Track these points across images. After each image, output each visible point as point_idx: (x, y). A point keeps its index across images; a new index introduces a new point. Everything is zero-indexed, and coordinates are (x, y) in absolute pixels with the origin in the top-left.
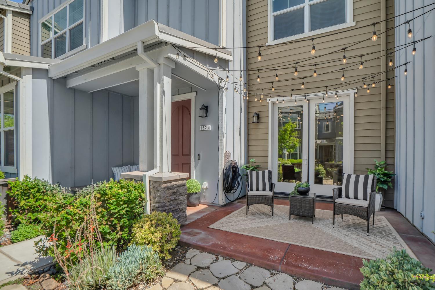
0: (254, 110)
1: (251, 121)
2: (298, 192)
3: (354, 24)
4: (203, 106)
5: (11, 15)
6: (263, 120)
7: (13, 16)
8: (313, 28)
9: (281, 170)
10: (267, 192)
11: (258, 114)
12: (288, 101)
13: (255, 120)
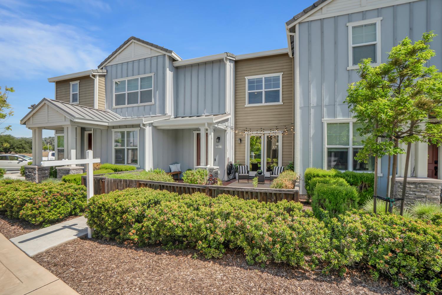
0: (238, 137)
1: (237, 142)
2: (258, 173)
3: (282, 103)
4: (218, 137)
6: (243, 142)
7: (99, 77)
8: (266, 102)
9: (251, 166)
10: (246, 174)
11: (240, 139)
12: (254, 134)
13: (239, 142)
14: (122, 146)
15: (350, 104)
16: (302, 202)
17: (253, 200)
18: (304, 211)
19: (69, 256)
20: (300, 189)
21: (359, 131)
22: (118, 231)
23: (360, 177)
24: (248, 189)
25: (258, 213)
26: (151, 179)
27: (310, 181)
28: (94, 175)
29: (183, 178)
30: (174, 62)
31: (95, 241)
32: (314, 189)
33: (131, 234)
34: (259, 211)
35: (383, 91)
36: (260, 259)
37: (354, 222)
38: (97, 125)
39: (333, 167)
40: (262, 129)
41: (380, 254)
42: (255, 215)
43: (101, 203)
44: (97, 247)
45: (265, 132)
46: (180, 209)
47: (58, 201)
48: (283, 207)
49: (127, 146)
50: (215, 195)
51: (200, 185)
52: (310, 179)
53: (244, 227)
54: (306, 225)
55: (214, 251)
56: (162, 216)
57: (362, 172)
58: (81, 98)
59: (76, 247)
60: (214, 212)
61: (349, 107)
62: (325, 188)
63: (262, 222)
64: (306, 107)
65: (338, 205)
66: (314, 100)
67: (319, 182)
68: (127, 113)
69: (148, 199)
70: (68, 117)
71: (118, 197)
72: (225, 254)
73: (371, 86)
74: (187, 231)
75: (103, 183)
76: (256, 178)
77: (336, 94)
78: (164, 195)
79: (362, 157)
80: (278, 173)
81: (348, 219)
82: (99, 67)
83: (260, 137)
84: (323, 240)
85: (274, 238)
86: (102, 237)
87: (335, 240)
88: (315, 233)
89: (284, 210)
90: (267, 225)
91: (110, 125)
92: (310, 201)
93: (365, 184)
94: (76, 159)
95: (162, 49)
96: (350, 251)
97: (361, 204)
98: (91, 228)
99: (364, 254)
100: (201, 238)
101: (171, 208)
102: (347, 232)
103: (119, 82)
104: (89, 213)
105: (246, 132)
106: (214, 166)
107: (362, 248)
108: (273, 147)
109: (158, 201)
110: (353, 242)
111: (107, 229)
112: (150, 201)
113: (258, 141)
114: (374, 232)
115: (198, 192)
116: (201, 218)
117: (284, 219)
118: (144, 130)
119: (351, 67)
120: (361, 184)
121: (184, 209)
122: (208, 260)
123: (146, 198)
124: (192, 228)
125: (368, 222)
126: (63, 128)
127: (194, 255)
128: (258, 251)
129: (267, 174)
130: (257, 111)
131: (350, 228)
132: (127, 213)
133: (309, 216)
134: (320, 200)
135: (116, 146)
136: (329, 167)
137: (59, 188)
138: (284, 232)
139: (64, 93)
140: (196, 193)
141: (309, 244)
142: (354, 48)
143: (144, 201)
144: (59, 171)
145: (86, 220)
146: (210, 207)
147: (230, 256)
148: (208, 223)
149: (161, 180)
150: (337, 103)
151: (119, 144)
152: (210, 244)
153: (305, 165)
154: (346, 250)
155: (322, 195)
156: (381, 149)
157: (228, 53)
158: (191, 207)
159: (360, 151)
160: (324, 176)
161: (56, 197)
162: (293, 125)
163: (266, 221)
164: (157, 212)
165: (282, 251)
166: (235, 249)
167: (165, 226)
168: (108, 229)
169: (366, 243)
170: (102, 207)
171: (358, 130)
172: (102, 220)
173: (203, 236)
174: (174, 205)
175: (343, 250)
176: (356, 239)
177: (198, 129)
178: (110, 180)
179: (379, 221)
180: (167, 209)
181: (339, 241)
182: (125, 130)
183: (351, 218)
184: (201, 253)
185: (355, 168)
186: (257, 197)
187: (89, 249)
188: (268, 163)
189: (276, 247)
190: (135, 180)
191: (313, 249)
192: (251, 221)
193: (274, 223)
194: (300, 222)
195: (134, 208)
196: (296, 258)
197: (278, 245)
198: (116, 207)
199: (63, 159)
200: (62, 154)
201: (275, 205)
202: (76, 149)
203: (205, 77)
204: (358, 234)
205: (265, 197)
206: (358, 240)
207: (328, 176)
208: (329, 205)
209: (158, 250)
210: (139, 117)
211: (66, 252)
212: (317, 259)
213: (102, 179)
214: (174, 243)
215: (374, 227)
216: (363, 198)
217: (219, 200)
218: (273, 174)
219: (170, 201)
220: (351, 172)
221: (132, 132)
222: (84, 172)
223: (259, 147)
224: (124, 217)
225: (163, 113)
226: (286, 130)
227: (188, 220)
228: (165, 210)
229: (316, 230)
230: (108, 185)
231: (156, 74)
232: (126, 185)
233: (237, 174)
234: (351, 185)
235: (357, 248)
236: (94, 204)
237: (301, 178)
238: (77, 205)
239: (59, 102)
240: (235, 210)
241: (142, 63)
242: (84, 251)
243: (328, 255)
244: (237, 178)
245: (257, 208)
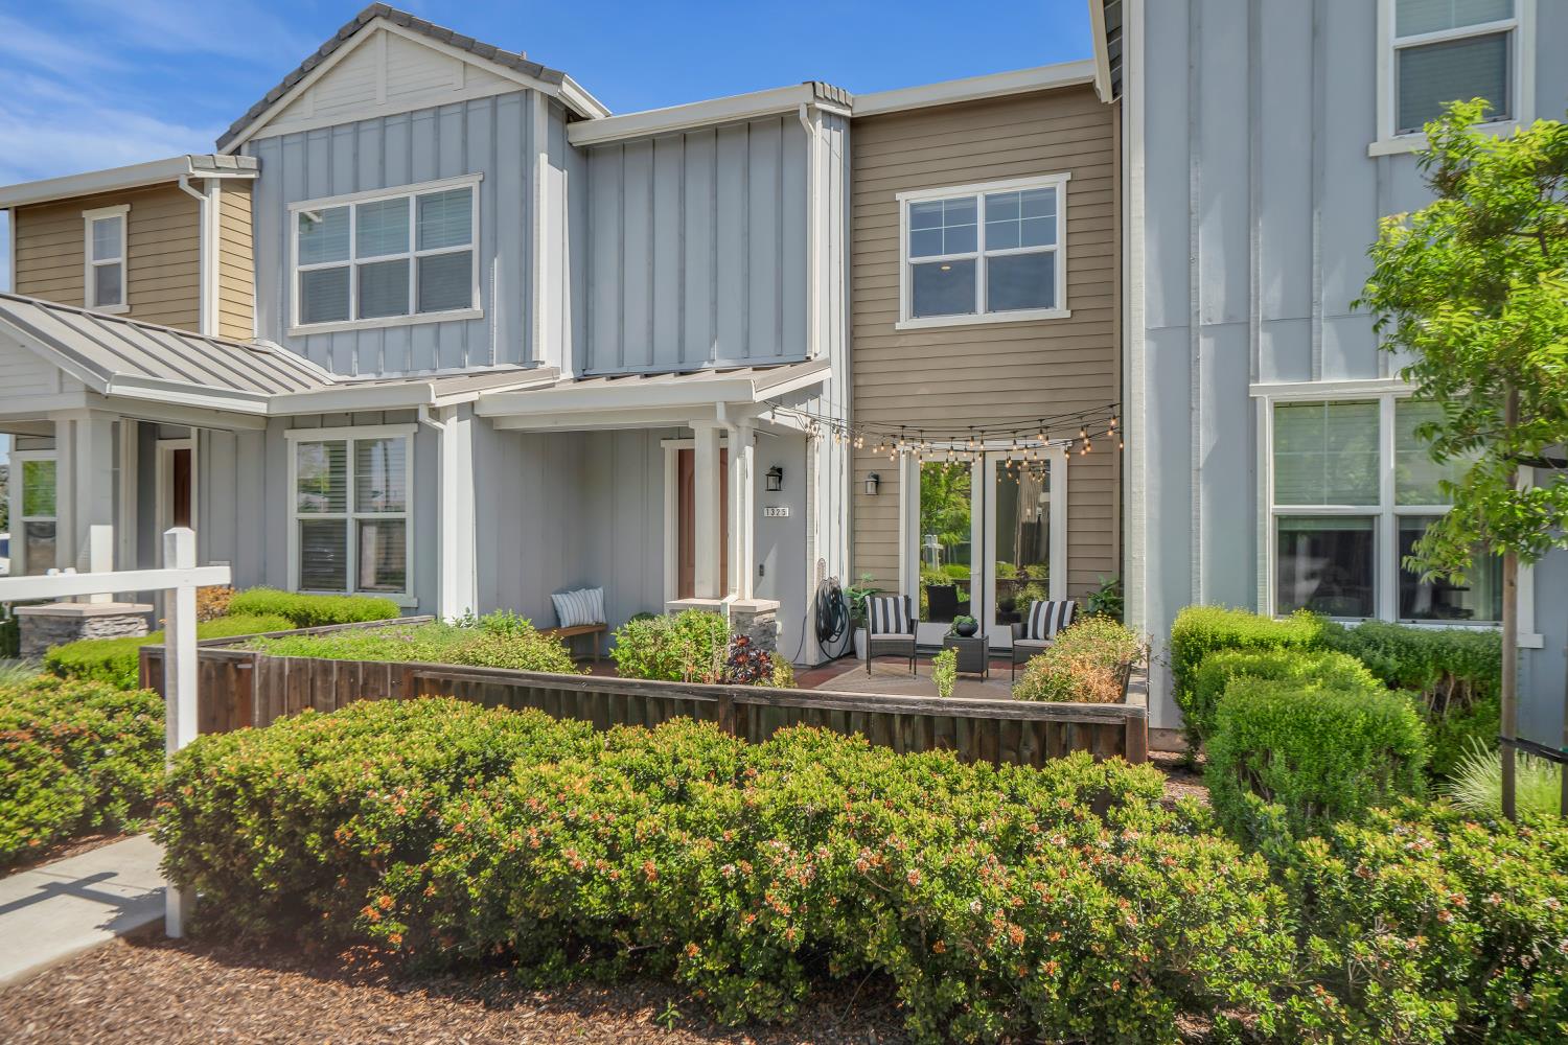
0: (867, 467)
1: (860, 490)
2: (958, 631)
3: (1068, 314)
4: (773, 468)
5: (218, 189)
6: (886, 489)
7: (222, 191)
8: (992, 307)
9: (925, 598)
10: (904, 636)
11: (876, 477)
12: (940, 452)
13: (871, 489)
14: (332, 508)
15: (1381, 314)
16: (1159, 765)
17: (937, 753)
18: (1172, 804)
19: (67, 1026)
20: (1149, 702)
21: (1424, 439)
22: (313, 899)
23: (1435, 652)
24: (914, 703)
25: (957, 814)
26: (467, 661)
27: (1195, 668)
28: (200, 644)
29: (613, 653)
30: (571, 127)
31: (198, 953)
32: (1219, 704)
33: (370, 912)
34: (963, 804)
35: (1545, 252)
36: (968, 1028)
37: (1408, 861)
38: (217, 411)
39: (1304, 601)
40: (975, 431)
41: (1541, 1016)
42: (947, 822)
43: (233, 771)
44: (207, 981)
45: (989, 445)
46: (602, 797)
47: (21, 764)
48: (1073, 788)
49: (358, 509)
50: (763, 733)
51: (691, 684)
52: (1195, 656)
53: (897, 876)
54: (1180, 870)
55: (755, 990)
56: (520, 829)
57: (1444, 627)
58: (136, 287)
59: (105, 983)
60: (758, 808)
61: (1376, 328)
62: (1270, 697)
63: (979, 856)
64: (1178, 330)
65: (1329, 779)
66: (1211, 298)
67: (1238, 673)
68: (355, 359)
69: (453, 752)
70: (74, 371)
71: (314, 743)
72: (808, 1004)
73: (1487, 229)
74: (632, 899)
75: (245, 677)
76: (948, 653)
77: (1315, 267)
78: (527, 731)
79: (1443, 555)
80: (1047, 630)
81: (1379, 845)
82: (221, 144)
83: (967, 466)
84: (1266, 942)
85: (1032, 932)
86: (235, 932)
87: (1322, 941)
88: (1225, 910)
89: (1079, 801)
90: (999, 871)
91: (277, 410)
92: (1200, 758)
93: (1459, 684)
94: (116, 568)
95: (517, 64)
96: (1398, 996)
97: (1440, 775)
98: (181, 889)
99: (1464, 1015)
100: (699, 929)
101: (560, 791)
102: (1376, 904)
103: (317, 213)
104: (173, 818)
105: (901, 446)
106: (755, 596)
107: (1452, 985)
108: (1027, 514)
109: (497, 761)
110: (1405, 954)
111: (256, 890)
112: (462, 758)
113: (957, 484)
114: (1508, 906)
115: (686, 719)
116: (696, 835)
117: (1078, 843)
118: (436, 434)
119: (1387, 141)
120: (1441, 683)
121: (619, 796)
122: (730, 1031)
123: (446, 744)
124: (655, 884)
125: (1475, 863)
126: (52, 424)
127: (665, 1009)
128: (959, 991)
129: (999, 636)
130: (951, 351)
131: (1391, 885)
132: (355, 818)
133: (1194, 830)
134: (1246, 754)
135: (306, 507)
136: (1286, 602)
137: (28, 706)
138: (1081, 901)
139: (52, 262)
140: (674, 723)
141: (1196, 961)
142: (1403, 53)
143: (436, 762)
144: (30, 626)
145: (161, 852)
146: (740, 786)
147: (831, 1013)
148: (732, 861)
149: (515, 662)
150: (1322, 312)
151: (319, 500)
152: (738, 957)
153: (1175, 593)
154: (1373, 989)
155: (1255, 730)
156: (1535, 521)
157: (817, 83)
158: (653, 787)
159: (1430, 528)
160: (1263, 645)
161: (14, 745)
162: (1118, 414)
163: (996, 851)
164: (494, 810)
165: (1072, 991)
166: (855, 982)
167: (532, 876)
168: (263, 892)
169: (1470, 962)
170: (235, 790)
171: (1422, 432)
172: (236, 852)
173: (707, 920)
174: (575, 776)
175: (1361, 991)
176: (1422, 940)
177: (685, 433)
178: (274, 664)
179: (1532, 855)
180: (543, 794)
181: (1340, 947)
182: (350, 435)
183: (1395, 838)
184: (695, 999)
185: (1406, 609)
186: (950, 741)
187: (170, 992)
188: (1001, 585)
189: (1045, 974)
190: (393, 665)
191: (1216, 982)
192: (927, 850)
193: (1031, 860)
194: (1153, 854)
195: (389, 792)
196: (1137, 1023)
197: (1053, 964)
198: (302, 787)
199: (52, 571)
200: (44, 547)
201: (1035, 776)
202: (116, 522)
203: (715, 196)
204: (1430, 915)
205: (989, 743)
206: (1432, 943)
207: (1279, 647)
208: (1287, 777)
209: (496, 986)
210: (410, 375)
211: (55, 1009)
212: (1236, 1033)
213: (241, 661)
214: (572, 957)
215: (1509, 885)
216: (1448, 750)
217: (781, 755)
218: (1024, 636)
219: (554, 760)
220: (1391, 627)
221: (380, 445)
222: (151, 629)
223: (963, 511)
224: (343, 835)
225: (525, 358)
226: (1082, 434)
227: (638, 848)
228: (534, 802)
229: (1229, 895)
230: (265, 685)
231: (491, 181)
232: (352, 686)
233: (861, 636)
234: (1392, 685)
235: (1426, 984)
236: (199, 775)
237: (1158, 651)
238: (118, 784)
239: (30, 303)
240: (854, 798)
241: (423, 129)
242: (146, 1001)
243: (1288, 1012)
244: (862, 652)
245: (952, 791)
